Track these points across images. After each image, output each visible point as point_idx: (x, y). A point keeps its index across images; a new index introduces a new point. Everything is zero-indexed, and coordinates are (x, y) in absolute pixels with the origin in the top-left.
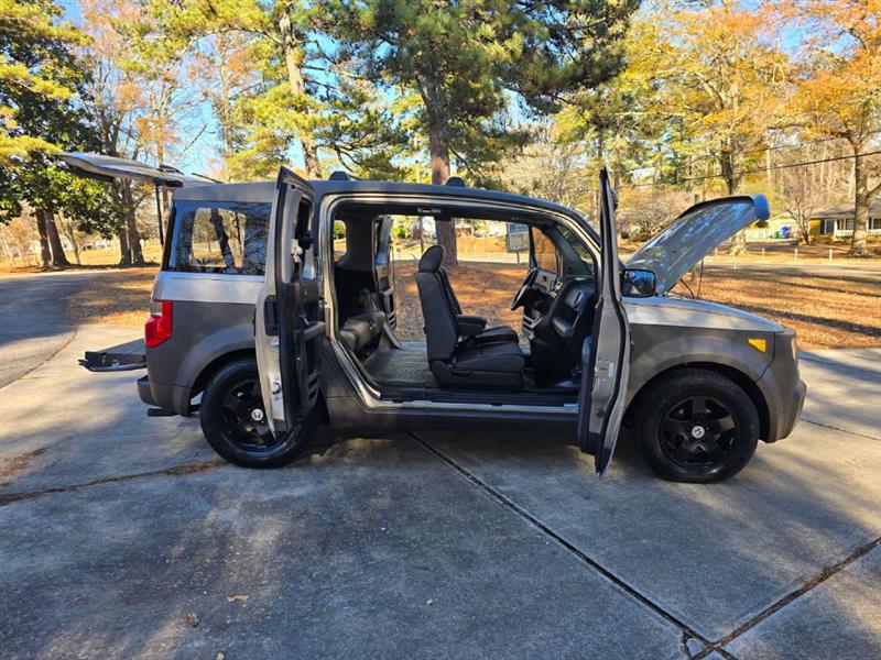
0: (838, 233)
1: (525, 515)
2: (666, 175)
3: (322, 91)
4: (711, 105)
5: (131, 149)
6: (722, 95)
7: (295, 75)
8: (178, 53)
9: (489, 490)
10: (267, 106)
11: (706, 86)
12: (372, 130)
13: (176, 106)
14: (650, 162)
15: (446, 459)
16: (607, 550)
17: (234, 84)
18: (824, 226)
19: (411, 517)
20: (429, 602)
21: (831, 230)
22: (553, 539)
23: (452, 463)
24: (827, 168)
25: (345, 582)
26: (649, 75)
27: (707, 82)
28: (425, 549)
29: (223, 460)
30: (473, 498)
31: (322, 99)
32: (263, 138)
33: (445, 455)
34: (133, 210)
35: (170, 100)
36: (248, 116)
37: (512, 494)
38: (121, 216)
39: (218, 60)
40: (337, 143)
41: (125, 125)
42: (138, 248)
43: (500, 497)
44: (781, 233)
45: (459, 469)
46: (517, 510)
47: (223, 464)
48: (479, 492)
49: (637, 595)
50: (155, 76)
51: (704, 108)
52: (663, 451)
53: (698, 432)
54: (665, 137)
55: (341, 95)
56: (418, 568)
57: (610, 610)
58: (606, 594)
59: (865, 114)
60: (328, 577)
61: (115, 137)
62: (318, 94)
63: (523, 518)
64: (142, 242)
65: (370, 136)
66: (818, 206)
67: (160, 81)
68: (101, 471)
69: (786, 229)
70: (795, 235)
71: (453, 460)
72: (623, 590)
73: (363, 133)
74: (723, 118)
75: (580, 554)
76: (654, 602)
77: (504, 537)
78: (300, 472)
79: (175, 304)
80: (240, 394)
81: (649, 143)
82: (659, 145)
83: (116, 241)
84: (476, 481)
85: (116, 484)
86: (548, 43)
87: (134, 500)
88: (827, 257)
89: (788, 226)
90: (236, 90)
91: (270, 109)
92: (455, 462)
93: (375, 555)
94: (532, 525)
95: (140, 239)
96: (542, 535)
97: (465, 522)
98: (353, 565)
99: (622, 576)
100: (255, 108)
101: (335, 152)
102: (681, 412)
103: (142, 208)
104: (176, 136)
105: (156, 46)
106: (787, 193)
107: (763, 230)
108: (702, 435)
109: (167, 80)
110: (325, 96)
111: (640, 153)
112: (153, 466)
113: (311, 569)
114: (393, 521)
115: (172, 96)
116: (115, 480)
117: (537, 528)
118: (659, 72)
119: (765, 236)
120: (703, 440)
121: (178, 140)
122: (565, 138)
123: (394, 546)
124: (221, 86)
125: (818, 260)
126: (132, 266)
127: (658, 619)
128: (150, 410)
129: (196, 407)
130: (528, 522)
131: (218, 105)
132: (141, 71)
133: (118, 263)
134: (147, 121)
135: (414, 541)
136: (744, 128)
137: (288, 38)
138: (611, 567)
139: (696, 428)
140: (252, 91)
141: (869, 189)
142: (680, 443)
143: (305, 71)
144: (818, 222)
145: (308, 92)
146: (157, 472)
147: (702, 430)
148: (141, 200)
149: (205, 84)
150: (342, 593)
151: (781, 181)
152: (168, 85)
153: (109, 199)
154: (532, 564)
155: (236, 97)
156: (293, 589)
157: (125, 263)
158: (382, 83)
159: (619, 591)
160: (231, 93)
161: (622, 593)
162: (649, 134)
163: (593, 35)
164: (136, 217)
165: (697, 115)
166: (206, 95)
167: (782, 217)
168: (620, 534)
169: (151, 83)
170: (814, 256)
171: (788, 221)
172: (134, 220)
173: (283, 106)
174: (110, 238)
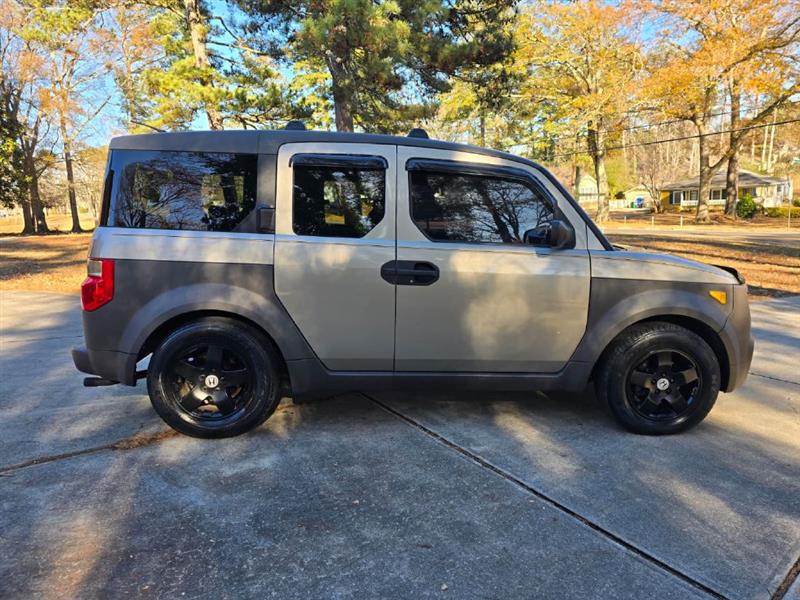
0: (684, 203)
1: (509, 477)
2: (537, 152)
3: (227, 66)
4: (578, 90)
5: (32, 120)
6: (589, 80)
7: (200, 50)
8: (83, 25)
9: (464, 452)
10: (172, 79)
11: (574, 71)
12: (276, 104)
13: (77, 78)
14: (525, 140)
15: (407, 420)
16: (606, 512)
17: (137, 58)
18: (672, 198)
19: (392, 486)
20: (445, 587)
21: (678, 200)
22: (548, 503)
23: (415, 424)
24: (671, 147)
25: (343, 568)
26: (526, 61)
27: (576, 69)
28: (418, 523)
29: (174, 431)
30: (450, 462)
31: (227, 74)
32: (169, 109)
33: (405, 416)
34: (35, 180)
35: (72, 72)
36: (154, 88)
37: (486, 454)
38: (23, 185)
39: (120, 35)
40: (244, 116)
41: (26, 95)
42: (41, 217)
43: (477, 459)
44: (636, 204)
45: (425, 430)
46: (499, 472)
47: (174, 435)
48: (454, 454)
49: (657, 562)
50: (58, 47)
51: (574, 92)
52: (631, 405)
53: (663, 384)
54: (536, 119)
55: (245, 70)
56: (418, 545)
57: (638, 582)
58: (627, 565)
59: (708, 99)
60: (322, 563)
61: (16, 107)
62: (222, 69)
63: (507, 480)
64: (45, 210)
65: (274, 110)
66: (666, 179)
67: (62, 53)
68: (34, 449)
69: (640, 200)
70: (648, 205)
71: (415, 421)
72: (640, 557)
73: (269, 107)
74: (589, 100)
75: (582, 519)
76: (677, 569)
77: (497, 504)
78: (259, 442)
79: (116, 262)
80: (191, 359)
81: (523, 123)
82: (531, 125)
83: (19, 210)
84: (445, 442)
85: (54, 463)
86: (443, 26)
87: (79, 482)
88: (678, 224)
89: (642, 197)
90: (139, 64)
91: (175, 81)
92: (419, 423)
93: (365, 532)
94: (520, 489)
95: (43, 207)
96: (535, 499)
97: (450, 489)
98: (346, 547)
99: (632, 540)
100: (161, 80)
101: (241, 124)
102: (645, 365)
103: (45, 177)
104: (79, 106)
105: (59, 17)
106: (640, 168)
107: (621, 201)
108: (666, 387)
109: (69, 51)
110: (229, 70)
111: (517, 132)
112: (95, 442)
113: (300, 554)
114: (374, 491)
115: (75, 68)
116: (53, 459)
117: (528, 492)
118: (535, 58)
119: (622, 206)
120: (668, 391)
121: (80, 111)
122: (453, 116)
123: (384, 522)
124: (124, 59)
125: (670, 227)
126: (35, 234)
127: (690, 590)
128: (87, 379)
129: (142, 374)
130: (516, 485)
131: (121, 79)
132: (45, 40)
133: (21, 232)
134: (49, 91)
135: (403, 514)
136: (609, 109)
137: (193, 15)
138: (619, 533)
139: (662, 380)
140: (157, 65)
141: (711, 165)
142: (645, 396)
143: (209, 45)
144: (668, 194)
145: (213, 66)
146: (101, 449)
147: (667, 381)
148: (44, 169)
149: (108, 57)
150: (343, 582)
151: (635, 159)
152: (70, 57)
153: (10, 168)
154: (536, 535)
155: (139, 71)
156: (285, 582)
157: (28, 230)
158: (284, 60)
159: (636, 559)
160: (133, 67)
161: (640, 561)
162: (525, 115)
163: (484, 20)
164: (39, 186)
165: (567, 98)
166: (109, 67)
167: (638, 189)
168: (611, 493)
169: (53, 55)
170: (666, 223)
171: (643, 193)
172: (37, 190)
173: (188, 79)
174: (12, 207)
